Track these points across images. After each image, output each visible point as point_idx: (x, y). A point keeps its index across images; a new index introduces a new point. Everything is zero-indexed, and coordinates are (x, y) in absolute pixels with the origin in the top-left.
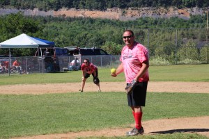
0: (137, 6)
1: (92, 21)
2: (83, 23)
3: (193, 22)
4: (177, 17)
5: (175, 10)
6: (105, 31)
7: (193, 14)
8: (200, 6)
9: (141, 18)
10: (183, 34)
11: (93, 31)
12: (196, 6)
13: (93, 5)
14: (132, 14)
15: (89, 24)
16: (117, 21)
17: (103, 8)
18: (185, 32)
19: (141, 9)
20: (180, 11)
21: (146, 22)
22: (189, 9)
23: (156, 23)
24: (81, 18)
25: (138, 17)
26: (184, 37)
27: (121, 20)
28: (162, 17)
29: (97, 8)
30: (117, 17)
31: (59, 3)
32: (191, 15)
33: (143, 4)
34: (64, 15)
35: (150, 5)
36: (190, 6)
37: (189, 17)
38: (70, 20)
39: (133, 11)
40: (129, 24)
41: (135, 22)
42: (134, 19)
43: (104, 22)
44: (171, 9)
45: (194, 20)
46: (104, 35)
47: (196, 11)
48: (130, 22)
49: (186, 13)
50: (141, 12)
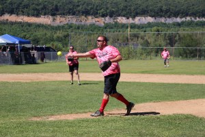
0: (64, 14)
1: (30, 25)
2: (22, 26)
3: (106, 28)
4: (94, 24)
5: (92, 18)
6: (39, 33)
7: (106, 22)
8: (111, 16)
9: (67, 24)
11: (30, 33)
12: (108, 17)
13: (30, 12)
14: (60, 21)
15: (27, 27)
16: (49, 25)
17: (37, 15)
19: (67, 17)
20: (97, 19)
21: (71, 27)
22: (103, 18)
23: (78, 28)
24: (21, 23)
25: (65, 23)
27: (52, 25)
28: (83, 23)
29: (33, 15)
30: (49, 23)
31: (3, 10)
33: (69, 13)
34: (7, 20)
35: (74, 14)
36: (104, 16)
37: (103, 24)
38: (12, 23)
39: (62, 19)
40: (58, 28)
41: (63, 27)
42: (62, 24)
43: (39, 26)
44: (90, 17)
45: (107, 26)
46: (39, 36)
47: (108, 20)
48: (59, 27)
49: (101, 22)
50: (67, 20)
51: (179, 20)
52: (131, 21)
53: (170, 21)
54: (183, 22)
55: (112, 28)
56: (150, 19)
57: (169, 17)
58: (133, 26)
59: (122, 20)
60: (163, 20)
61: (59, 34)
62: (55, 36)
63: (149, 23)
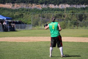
0: (19, 3)
4: (36, 8)
5: (35, 5)
6: (5, 13)
7: (43, 7)
8: (46, 4)
9: (21, 8)
10: (39, 16)
12: (44, 4)
14: (17, 6)
16: (10, 9)
17: (4, 3)
18: (40, 15)
19: (21, 4)
20: (38, 6)
21: (23, 10)
22: (41, 5)
23: (27, 10)
26: (40, 17)
27: (12, 9)
28: (30, 8)
29: (1, 3)
30: (10, 7)
32: (42, 8)
33: (22, 2)
35: (24, 2)
36: (42, 4)
37: (41, 8)
39: (18, 5)
41: (18, 10)
42: (18, 8)
43: (5, 9)
44: (34, 5)
45: (43, 10)
47: (44, 6)
48: (16, 10)
49: (40, 7)
50: (21, 6)
51: (84, 6)
52: (57, 6)
53: (79, 7)
54: (86, 8)
55: (46, 11)
56: (68, 6)
57: (79, 4)
58: (58, 10)
59: (52, 6)
60: (75, 6)
61: (17, 14)
62: (15, 15)
63: (67, 8)
